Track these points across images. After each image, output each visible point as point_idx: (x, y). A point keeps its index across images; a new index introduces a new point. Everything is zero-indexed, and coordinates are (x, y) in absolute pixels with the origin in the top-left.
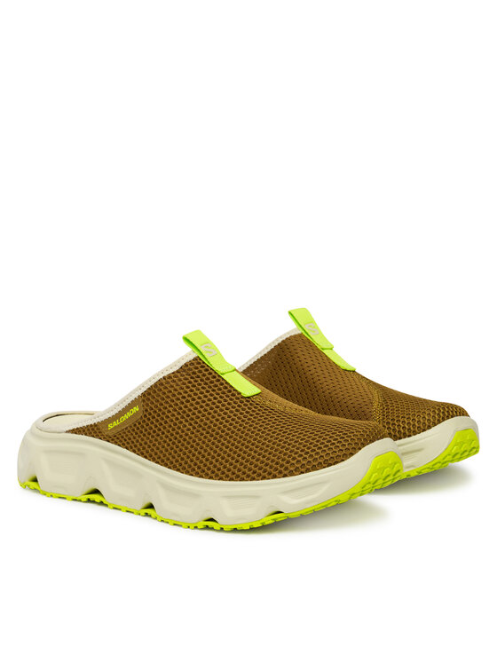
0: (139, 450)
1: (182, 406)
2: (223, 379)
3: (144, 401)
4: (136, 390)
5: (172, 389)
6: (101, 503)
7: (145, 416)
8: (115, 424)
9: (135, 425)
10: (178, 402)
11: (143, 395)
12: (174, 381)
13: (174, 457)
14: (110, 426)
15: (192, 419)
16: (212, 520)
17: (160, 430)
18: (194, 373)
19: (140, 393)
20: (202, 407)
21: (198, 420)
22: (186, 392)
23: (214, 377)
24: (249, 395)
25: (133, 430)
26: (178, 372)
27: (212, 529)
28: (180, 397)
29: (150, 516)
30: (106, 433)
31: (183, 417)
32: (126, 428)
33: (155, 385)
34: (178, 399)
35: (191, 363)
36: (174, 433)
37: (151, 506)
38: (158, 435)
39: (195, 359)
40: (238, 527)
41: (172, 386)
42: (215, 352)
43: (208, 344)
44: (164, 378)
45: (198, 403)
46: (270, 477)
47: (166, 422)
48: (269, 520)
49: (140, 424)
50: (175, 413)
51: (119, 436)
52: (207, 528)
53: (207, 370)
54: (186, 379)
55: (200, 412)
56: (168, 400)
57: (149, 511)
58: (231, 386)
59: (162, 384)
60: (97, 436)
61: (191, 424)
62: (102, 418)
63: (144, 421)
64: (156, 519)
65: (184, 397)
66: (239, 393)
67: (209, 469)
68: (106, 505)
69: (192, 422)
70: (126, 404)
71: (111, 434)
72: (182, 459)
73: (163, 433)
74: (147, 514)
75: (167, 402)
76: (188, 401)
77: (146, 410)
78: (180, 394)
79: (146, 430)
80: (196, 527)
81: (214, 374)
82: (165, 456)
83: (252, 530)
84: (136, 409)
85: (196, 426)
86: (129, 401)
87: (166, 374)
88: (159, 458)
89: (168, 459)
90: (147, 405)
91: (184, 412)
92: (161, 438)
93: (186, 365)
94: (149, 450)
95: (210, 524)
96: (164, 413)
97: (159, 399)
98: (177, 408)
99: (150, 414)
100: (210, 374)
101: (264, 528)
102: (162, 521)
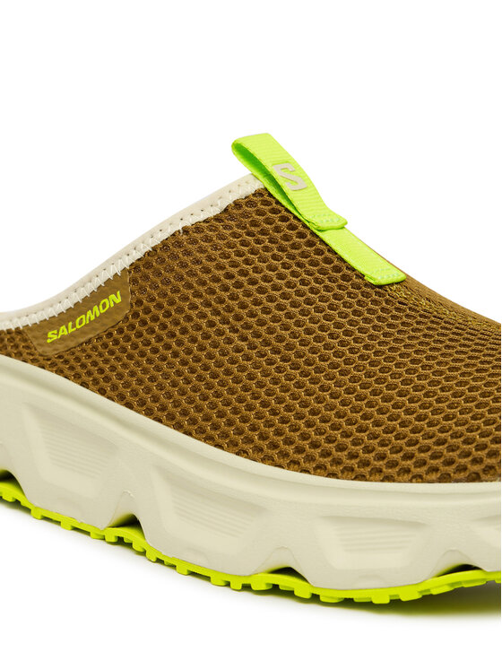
0: (114, 388)
1: (225, 295)
2: (322, 242)
3: (134, 281)
4: (118, 257)
5: (202, 256)
6: (16, 504)
7: (136, 315)
8: (63, 331)
9: (110, 335)
10: (216, 286)
11: (135, 267)
12: (207, 239)
13: (199, 409)
14: (52, 336)
15: (248, 327)
16: (288, 571)
17: (168, 347)
18: (254, 224)
19: (127, 262)
20: (271, 299)
21: (262, 330)
22: (234, 265)
23: (301, 235)
24: (383, 282)
25: (105, 346)
26: (217, 218)
27: (290, 594)
28: (220, 273)
29: (129, 545)
30: (40, 350)
31: (225, 321)
32: (89, 341)
33: (164, 244)
34: (217, 280)
35: (249, 201)
36: (203, 355)
37: (132, 522)
38: (164, 359)
39: (258, 193)
40: (358, 596)
41: (202, 250)
42: (304, 184)
43: (288, 164)
44: (186, 230)
45: (261, 290)
46: (434, 476)
47: (184, 331)
48: (441, 586)
49: (121, 331)
50: (208, 311)
51: (71, 358)
52: (275, 590)
53: (284, 219)
54: (235, 235)
55: (266, 311)
56: (193, 280)
57: (127, 533)
58: (341, 259)
59: (179, 244)
60: (19, 355)
61: (244, 339)
62: (36, 319)
63: (132, 327)
64: (144, 553)
65: (229, 276)
66: (361, 276)
67: (289, 442)
68: (27, 510)
69: (248, 333)
70: (92, 287)
71: (50, 352)
72: (221, 415)
73: (176, 355)
74: (120, 541)
75: (189, 286)
76: (239, 285)
77: (139, 302)
78: (220, 267)
79: (135, 346)
80: (246, 588)
81: (301, 228)
82: (177, 404)
83: (396, 605)
84: (115, 299)
85: (257, 341)
86: (100, 281)
87: (189, 222)
88: (163, 408)
89: (185, 413)
90: (143, 290)
91: (229, 309)
92: (171, 365)
93: (237, 204)
94: (140, 389)
95: (285, 582)
96: (180, 310)
97: (171, 277)
98: (212, 298)
99: (147, 311)
100: (292, 227)
101: (428, 604)
102: (159, 561)
